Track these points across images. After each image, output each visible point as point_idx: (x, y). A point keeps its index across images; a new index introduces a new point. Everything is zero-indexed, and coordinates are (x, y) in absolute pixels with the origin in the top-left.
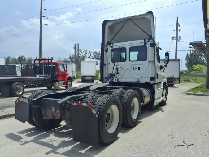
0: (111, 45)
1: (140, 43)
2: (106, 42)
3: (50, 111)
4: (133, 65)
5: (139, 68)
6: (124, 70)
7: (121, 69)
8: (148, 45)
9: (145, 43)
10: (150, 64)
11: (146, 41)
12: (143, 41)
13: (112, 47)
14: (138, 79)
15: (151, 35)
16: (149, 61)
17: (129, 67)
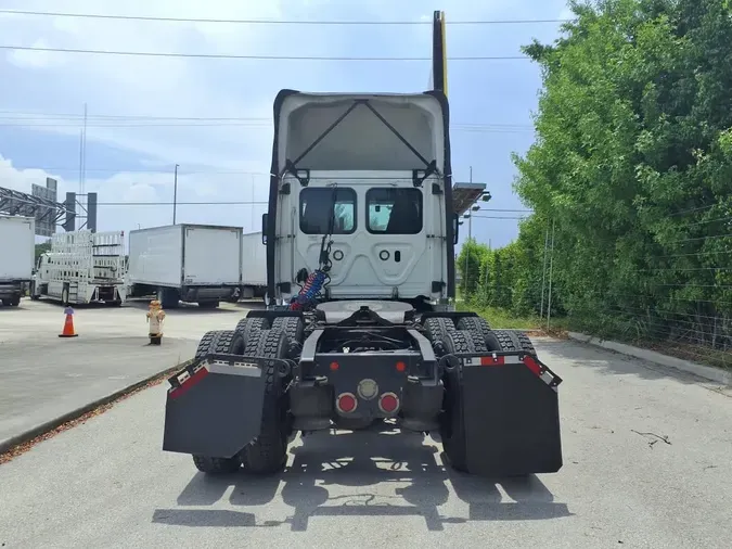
0: (303, 175)
1: (402, 179)
2: (282, 164)
3: (353, 396)
4: (377, 245)
5: (398, 256)
6: (348, 260)
7: (338, 256)
8: (426, 188)
9: (417, 182)
10: (431, 243)
11: (421, 176)
12: (409, 174)
13: (304, 182)
14: (396, 288)
15: (434, 162)
16: (428, 237)
17: (367, 252)
